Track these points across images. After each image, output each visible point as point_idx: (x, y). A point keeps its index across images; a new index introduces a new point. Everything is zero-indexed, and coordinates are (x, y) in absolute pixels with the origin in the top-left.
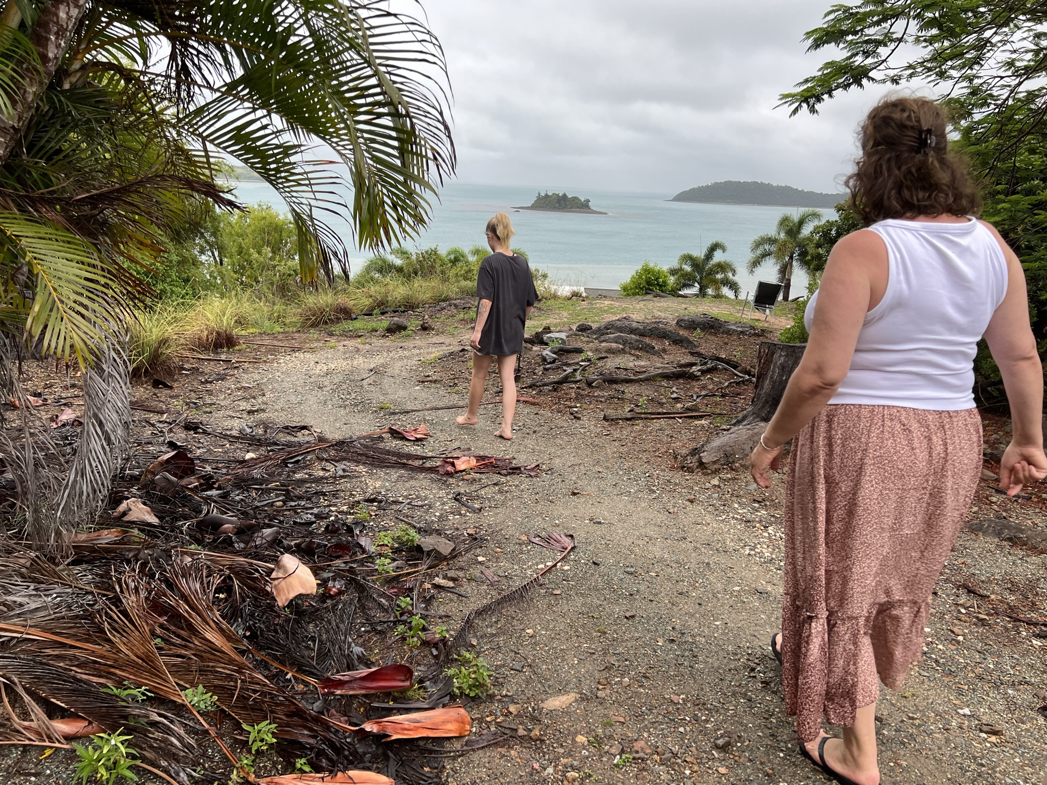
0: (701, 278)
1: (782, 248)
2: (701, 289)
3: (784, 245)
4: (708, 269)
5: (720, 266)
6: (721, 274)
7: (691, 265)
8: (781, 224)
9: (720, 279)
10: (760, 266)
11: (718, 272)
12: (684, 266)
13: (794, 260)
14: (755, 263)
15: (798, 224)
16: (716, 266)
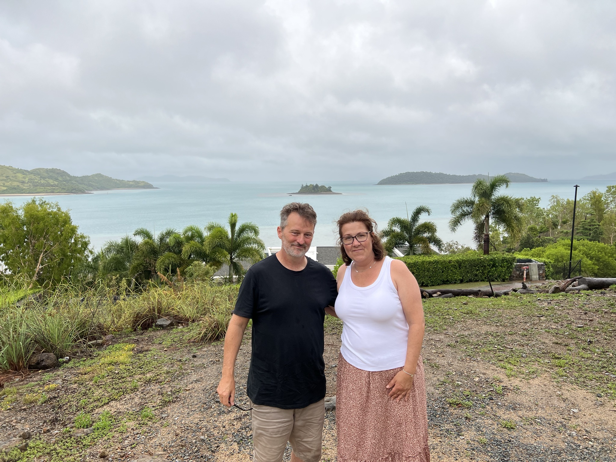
0: (410, 237)
1: (480, 208)
2: (411, 247)
3: (482, 205)
4: (415, 229)
5: (426, 227)
6: (428, 234)
7: (400, 227)
8: (476, 188)
9: (428, 238)
10: (461, 224)
11: (425, 232)
12: (394, 228)
13: (490, 218)
14: (456, 223)
15: (491, 187)
16: (423, 227)
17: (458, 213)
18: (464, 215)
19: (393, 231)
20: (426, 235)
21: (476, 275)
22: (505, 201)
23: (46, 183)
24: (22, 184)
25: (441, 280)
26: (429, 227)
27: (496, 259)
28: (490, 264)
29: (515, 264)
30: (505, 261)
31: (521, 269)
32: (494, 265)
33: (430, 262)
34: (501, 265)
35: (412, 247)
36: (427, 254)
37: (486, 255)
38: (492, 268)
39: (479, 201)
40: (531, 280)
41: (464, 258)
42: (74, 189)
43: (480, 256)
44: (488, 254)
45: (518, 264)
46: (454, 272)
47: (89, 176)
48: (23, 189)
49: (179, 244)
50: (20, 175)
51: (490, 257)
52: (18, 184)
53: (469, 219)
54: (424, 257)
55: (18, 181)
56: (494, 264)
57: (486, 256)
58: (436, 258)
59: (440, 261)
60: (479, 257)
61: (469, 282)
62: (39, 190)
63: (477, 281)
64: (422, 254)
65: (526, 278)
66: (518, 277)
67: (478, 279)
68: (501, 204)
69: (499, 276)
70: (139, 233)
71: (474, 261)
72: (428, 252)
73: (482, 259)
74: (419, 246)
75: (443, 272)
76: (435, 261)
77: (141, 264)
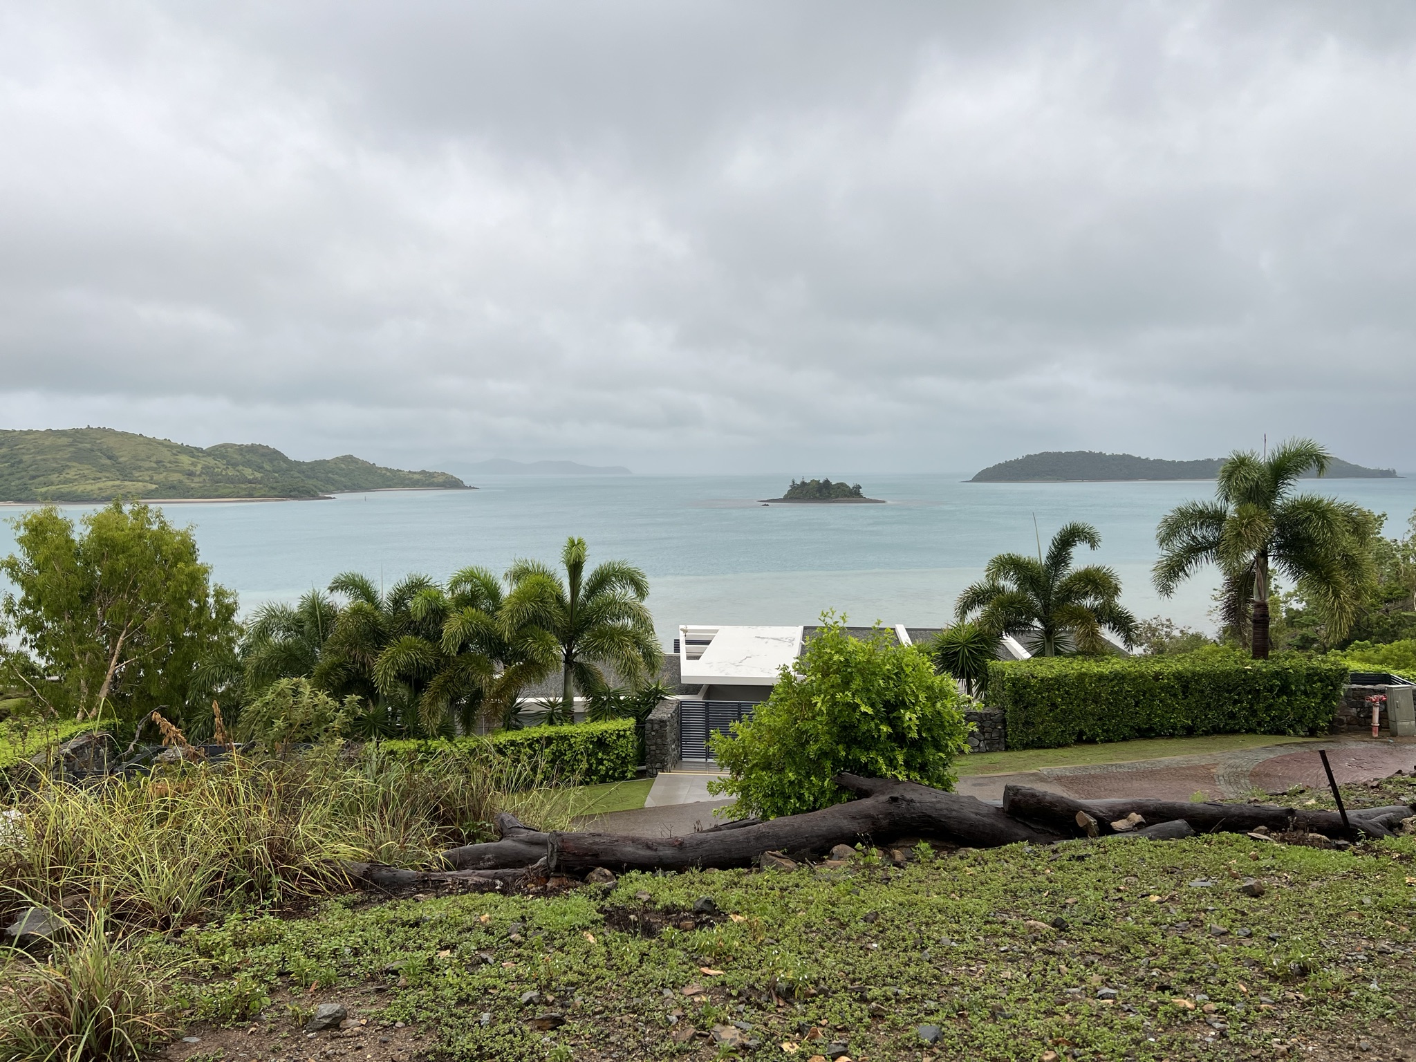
0: (1046, 607)
1: (1243, 532)
2: (1049, 632)
3: (1249, 523)
4: (1061, 587)
5: (1090, 581)
6: (1096, 599)
7: (1018, 579)
8: (1229, 477)
9: (1096, 610)
10: (1186, 575)
11: (1086, 593)
12: (1002, 583)
13: (1270, 559)
14: (1173, 571)
15: (1271, 474)
16: (1080, 580)
17: (1178, 544)
18: (1194, 550)
19: (1000, 591)
20: (1088, 602)
21: (1232, 716)
22: (1314, 511)
23: (237, 476)
24: (188, 479)
25: (1132, 727)
26: (1098, 582)
27: (1291, 671)
28: (1271, 686)
29: (1346, 686)
30: (1316, 678)
31: (1363, 703)
32: (1284, 690)
33: (1101, 678)
34: (1305, 689)
35: (1051, 633)
36: (1093, 654)
37: (1260, 661)
38: (1278, 696)
39: (1237, 511)
40: (1394, 735)
41: (1198, 669)
42: (295, 490)
43: (1242, 663)
44: (1266, 657)
45: (1354, 686)
46: (1167, 705)
47: (328, 461)
48: (189, 489)
49: (438, 614)
50: (185, 460)
51: (1273, 667)
52: (182, 478)
53: (1210, 562)
54: (1083, 661)
55: (180, 472)
56: (1284, 684)
57: (1259, 663)
58: (1117, 666)
59: (1129, 674)
60: (1240, 666)
61: (1212, 734)
62: (221, 491)
63: (1234, 732)
64: (1079, 653)
65: (1380, 728)
66: (1354, 722)
67: (1237, 727)
68: (1304, 521)
69: (1299, 720)
70: (341, 585)
71: (1227, 675)
72: (1095, 649)
73: (1250, 670)
74: (1071, 632)
75: (1136, 705)
76: (1116, 675)
77: (340, 665)
